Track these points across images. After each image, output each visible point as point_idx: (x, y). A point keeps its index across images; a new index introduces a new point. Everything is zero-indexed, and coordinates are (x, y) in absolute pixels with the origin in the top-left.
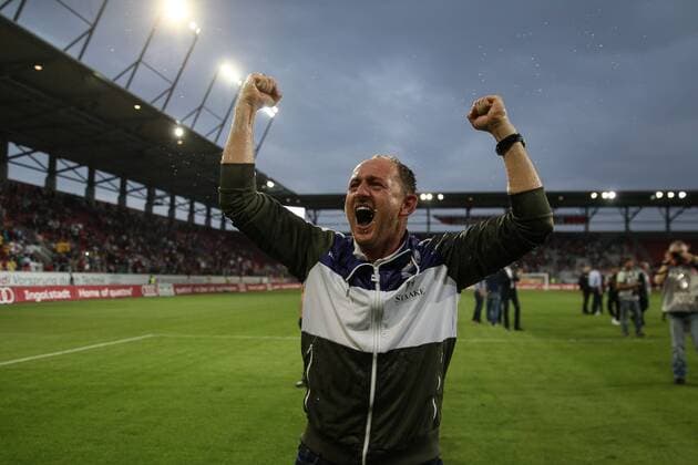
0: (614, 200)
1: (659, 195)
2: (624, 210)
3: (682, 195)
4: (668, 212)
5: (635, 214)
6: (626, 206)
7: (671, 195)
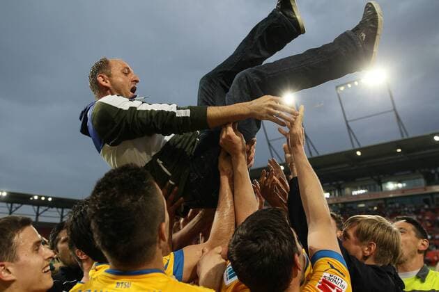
0: (6, 197)
1: (36, 198)
2: (9, 205)
3: (50, 199)
4: (38, 208)
5: (17, 208)
6: (12, 203)
7: (43, 198)
